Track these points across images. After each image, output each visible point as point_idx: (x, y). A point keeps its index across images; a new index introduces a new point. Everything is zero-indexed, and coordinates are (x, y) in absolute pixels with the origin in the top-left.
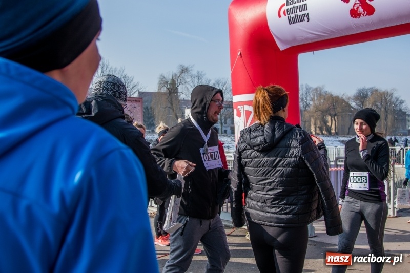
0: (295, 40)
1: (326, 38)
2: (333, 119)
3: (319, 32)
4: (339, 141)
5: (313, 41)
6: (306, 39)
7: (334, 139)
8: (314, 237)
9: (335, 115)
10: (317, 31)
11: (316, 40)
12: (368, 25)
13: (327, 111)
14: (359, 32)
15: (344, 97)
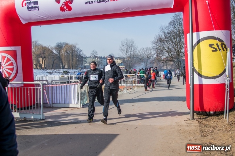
0: (30, 19)
1: (47, 20)
2: (43, 60)
3: (44, 16)
4: (47, 72)
5: (41, 21)
6: (37, 19)
7: (44, 71)
8: (45, 119)
9: (45, 57)
10: (43, 16)
11: (42, 20)
12: (68, 15)
13: (39, 55)
14: (64, 18)
15: (49, 47)
